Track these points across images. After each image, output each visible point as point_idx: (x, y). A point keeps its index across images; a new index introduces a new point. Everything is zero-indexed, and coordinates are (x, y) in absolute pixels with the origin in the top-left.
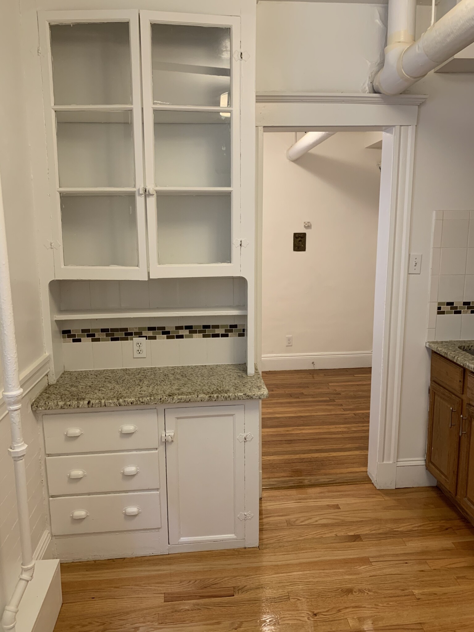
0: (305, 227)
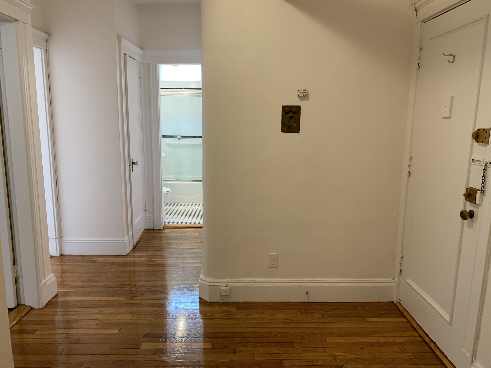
0: (299, 97)
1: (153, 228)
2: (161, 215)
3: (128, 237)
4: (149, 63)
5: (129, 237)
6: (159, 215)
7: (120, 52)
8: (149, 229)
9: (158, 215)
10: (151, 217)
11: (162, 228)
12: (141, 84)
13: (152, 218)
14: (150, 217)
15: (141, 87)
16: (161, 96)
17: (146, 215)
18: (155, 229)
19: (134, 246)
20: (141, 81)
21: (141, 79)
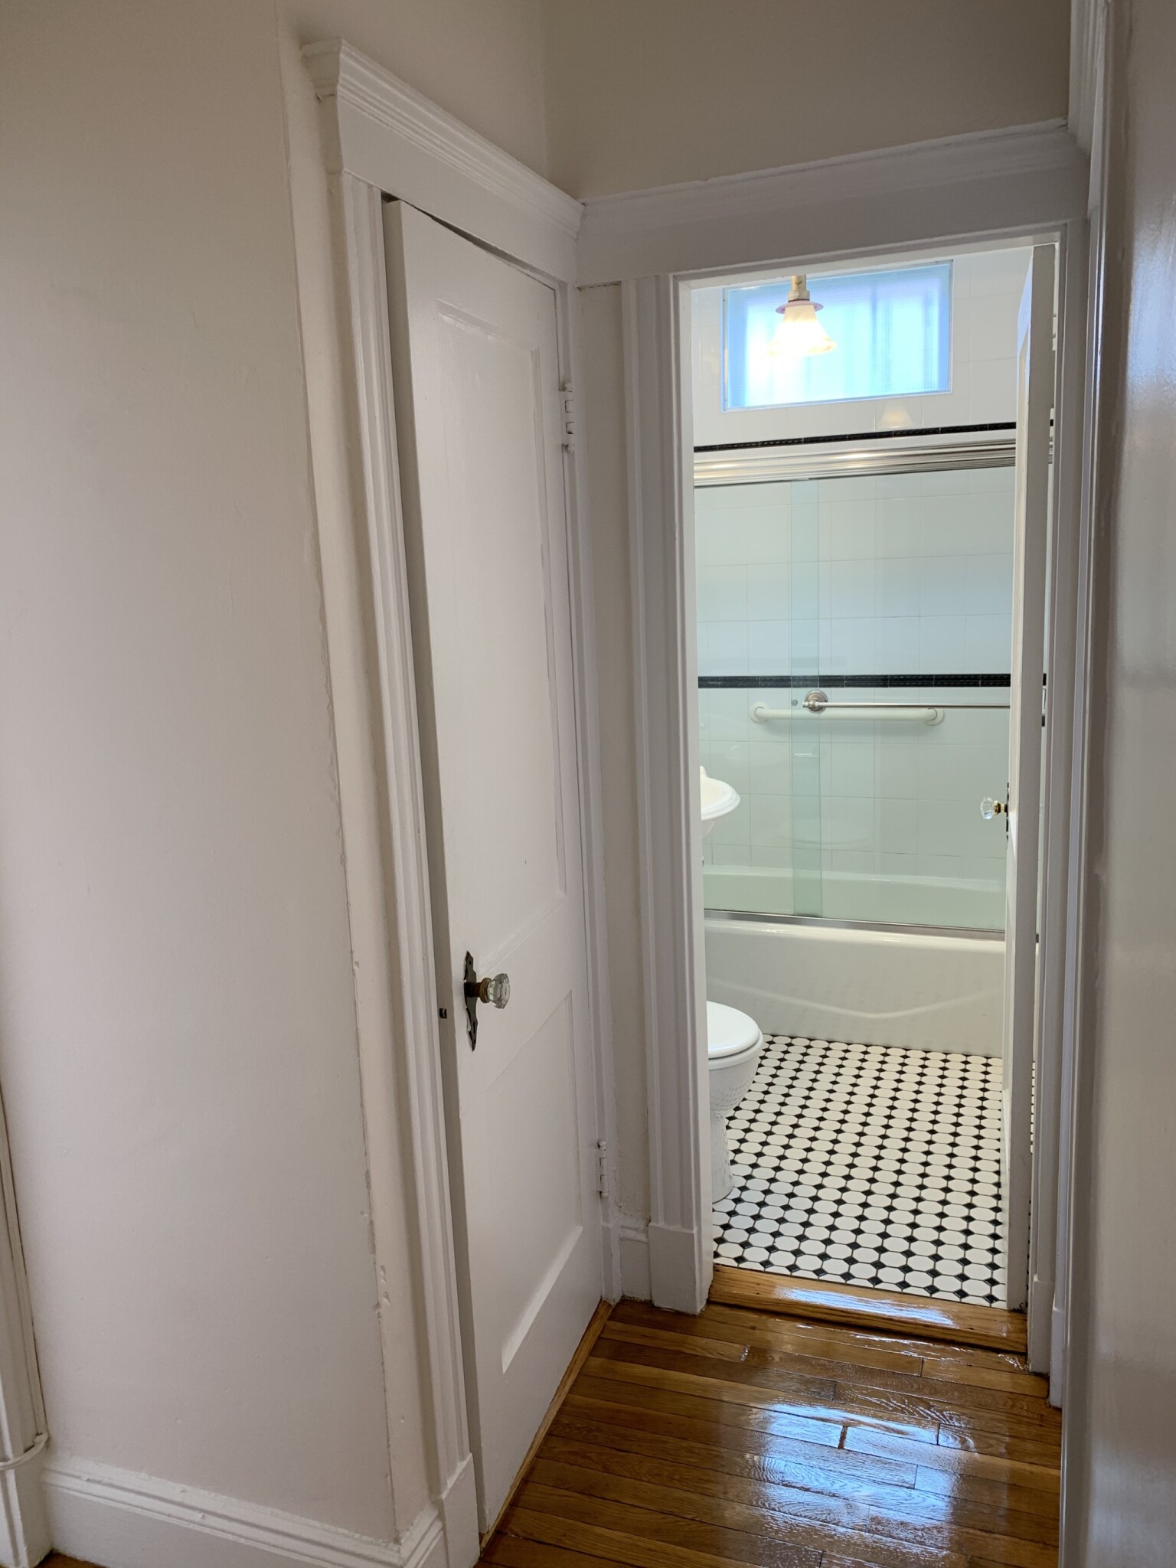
1: (648, 1298)
2: (695, 1231)
3: (436, 1513)
4: (618, 284)
5: (441, 1516)
6: (676, 1228)
7: (333, 172)
8: (624, 1301)
9: (672, 1228)
10: (636, 1230)
11: (700, 1306)
12: (572, 427)
13: (642, 1237)
14: (631, 1234)
15: (565, 447)
16: (696, 490)
17: (606, 1218)
18: (656, 1304)
19: (487, 1538)
20: (570, 408)
21: (570, 396)
